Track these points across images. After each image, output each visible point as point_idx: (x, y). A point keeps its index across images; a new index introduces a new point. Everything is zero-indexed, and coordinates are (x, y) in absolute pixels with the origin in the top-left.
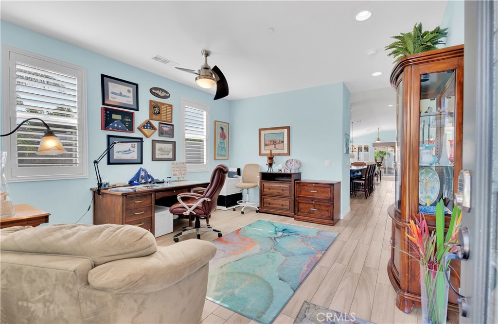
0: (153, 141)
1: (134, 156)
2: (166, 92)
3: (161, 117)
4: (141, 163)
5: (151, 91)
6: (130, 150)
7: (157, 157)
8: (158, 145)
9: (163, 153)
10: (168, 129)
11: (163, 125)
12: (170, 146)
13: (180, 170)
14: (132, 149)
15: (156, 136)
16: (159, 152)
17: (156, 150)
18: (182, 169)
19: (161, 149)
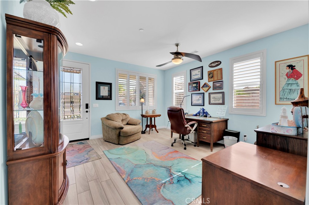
0: (209, 93)
1: (200, 102)
2: (219, 61)
3: (214, 79)
4: (204, 105)
5: (209, 66)
6: (199, 99)
7: (212, 102)
8: (212, 96)
9: (215, 100)
10: (219, 84)
11: (216, 83)
12: (221, 95)
13: (221, 111)
14: (200, 99)
15: (211, 90)
16: (213, 99)
17: (211, 98)
18: (223, 111)
19: (214, 98)
